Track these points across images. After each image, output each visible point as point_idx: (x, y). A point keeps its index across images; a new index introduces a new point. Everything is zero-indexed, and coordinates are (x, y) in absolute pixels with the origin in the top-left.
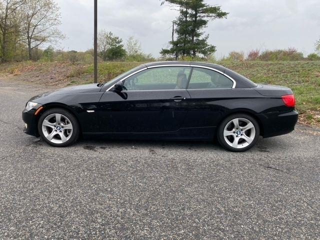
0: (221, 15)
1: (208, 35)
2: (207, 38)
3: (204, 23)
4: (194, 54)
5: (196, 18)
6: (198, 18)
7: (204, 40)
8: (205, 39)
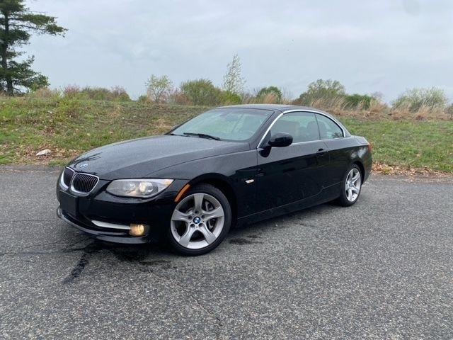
0: (54, 30)
1: (33, 57)
2: (31, 62)
3: (24, 36)
4: (10, 86)
5: (7, 26)
6: (11, 28)
7: (25, 65)
8: (27, 62)
